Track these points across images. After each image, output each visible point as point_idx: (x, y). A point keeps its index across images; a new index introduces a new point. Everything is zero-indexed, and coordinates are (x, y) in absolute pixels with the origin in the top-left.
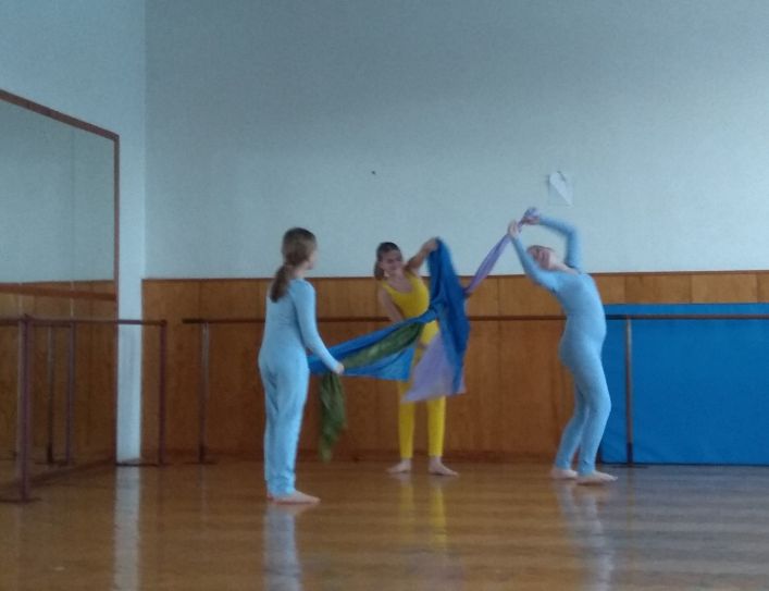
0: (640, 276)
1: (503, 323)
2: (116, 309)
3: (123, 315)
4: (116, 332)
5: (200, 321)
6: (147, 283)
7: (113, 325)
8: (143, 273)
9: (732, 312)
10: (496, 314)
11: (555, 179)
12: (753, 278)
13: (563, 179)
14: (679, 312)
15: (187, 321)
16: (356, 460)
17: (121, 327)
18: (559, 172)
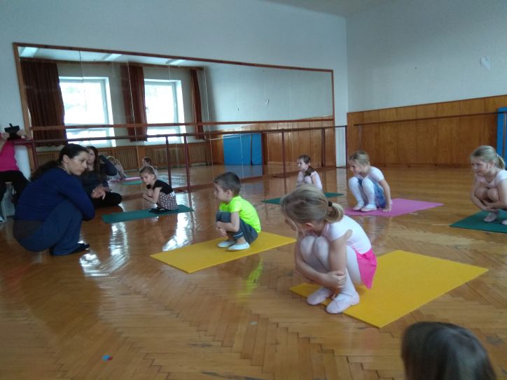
1: (462, 118)
2: (334, 123)
3: (336, 125)
4: (334, 130)
5: (358, 125)
6: (348, 114)
7: (333, 128)
8: (347, 111)
10: (458, 114)
11: (483, 60)
13: (487, 59)
15: (355, 125)
16: (409, 167)
17: (336, 128)
18: (485, 57)
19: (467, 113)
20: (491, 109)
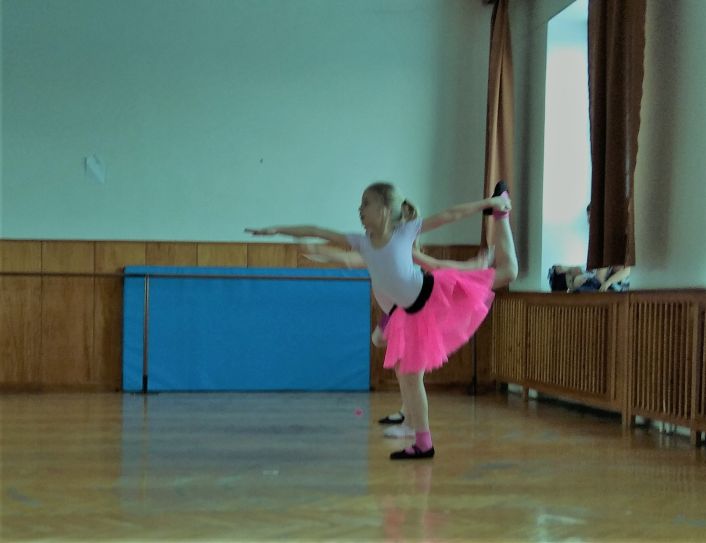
0: (159, 244)
1: (46, 279)
9: (228, 273)
10: (39, 271)
11: (91, 161)
12: (245, 249)
13: (98, 162)
14: (187, 272)
18: (94, 156)
19: (57, 269)
20: (109, 268)
